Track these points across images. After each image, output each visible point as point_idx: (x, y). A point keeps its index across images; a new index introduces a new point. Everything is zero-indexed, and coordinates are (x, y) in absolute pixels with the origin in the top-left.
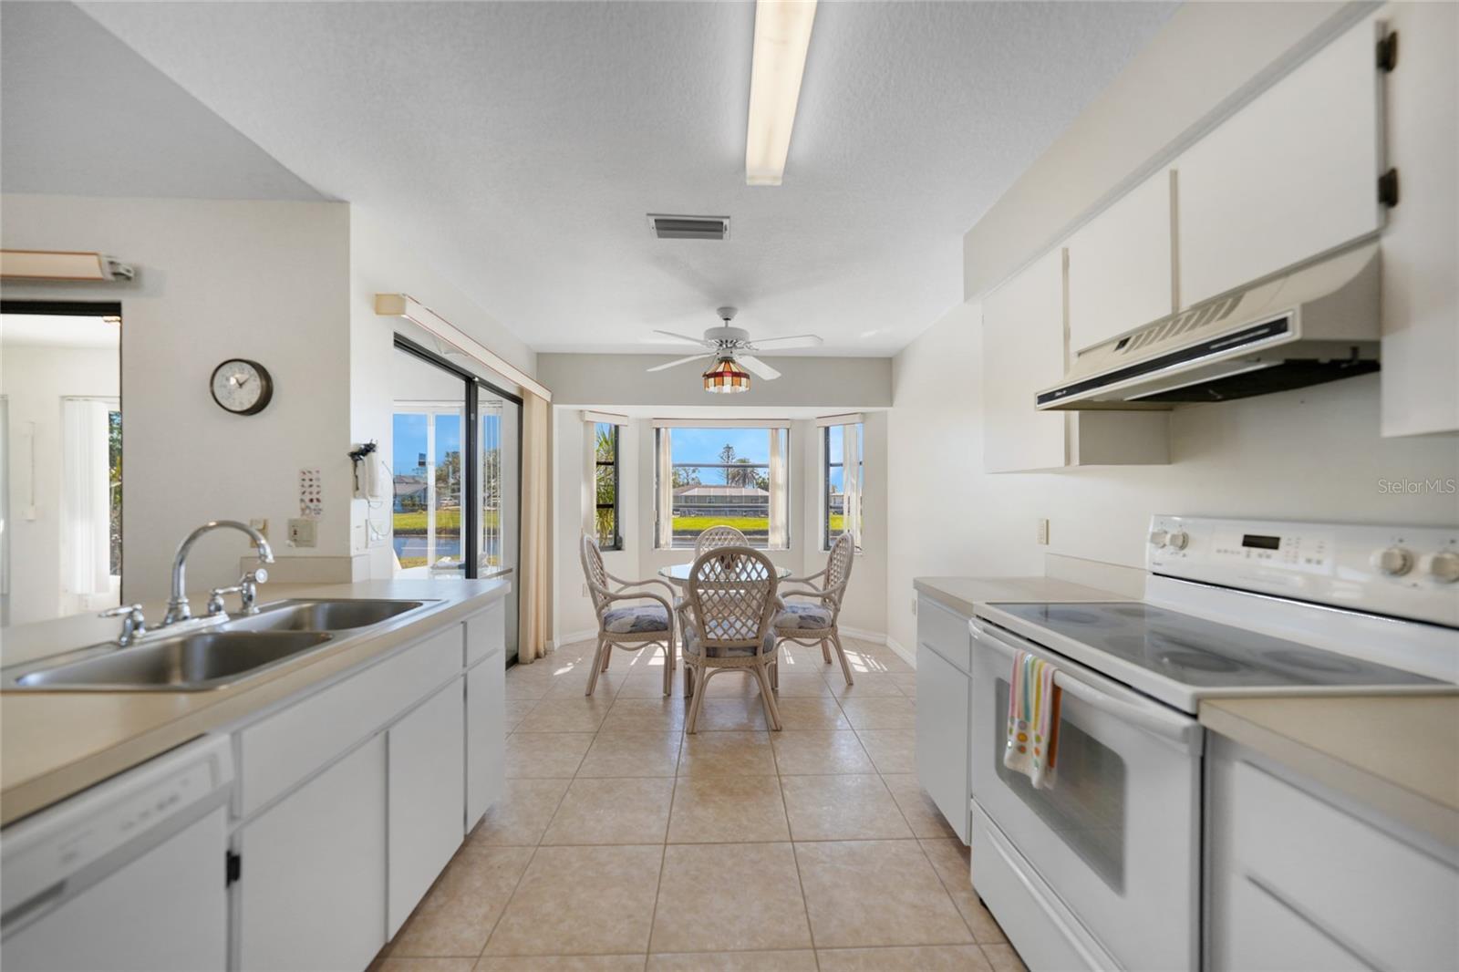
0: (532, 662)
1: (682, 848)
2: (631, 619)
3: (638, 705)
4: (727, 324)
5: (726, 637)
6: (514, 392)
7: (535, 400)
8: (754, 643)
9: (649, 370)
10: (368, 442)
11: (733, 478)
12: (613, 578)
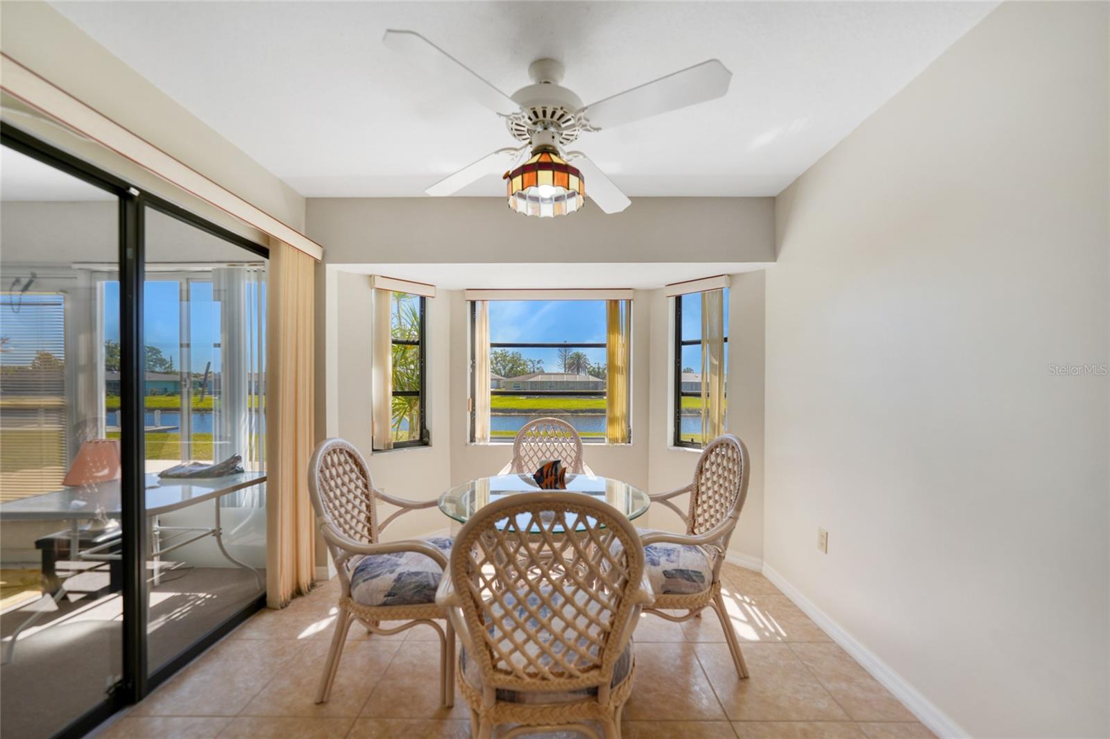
0: (285, 607)
2: (388, 581)
7: (290, 254)
11: (570, 367)
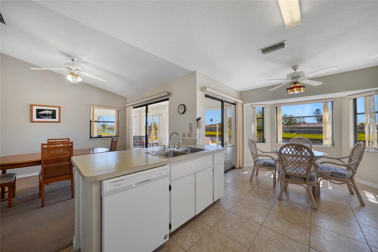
0: (238, 169)
1: (267, 229)
2: (263, 162)
3: (264, 187)
4: (295, 71)
5: (293, 172)
6: (233, 102)
7: (239, 104)
8: (305, 177)
9: (269, 91)
10: (199, 117)
12: (259, 150)
